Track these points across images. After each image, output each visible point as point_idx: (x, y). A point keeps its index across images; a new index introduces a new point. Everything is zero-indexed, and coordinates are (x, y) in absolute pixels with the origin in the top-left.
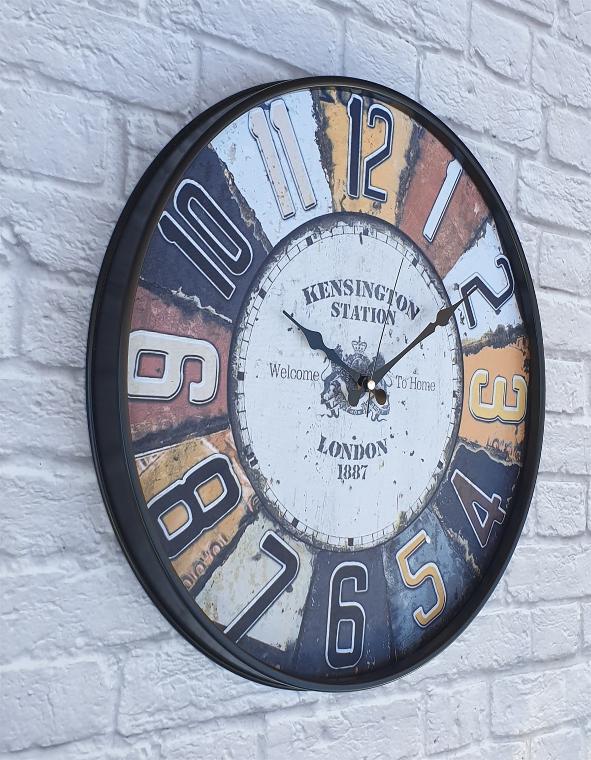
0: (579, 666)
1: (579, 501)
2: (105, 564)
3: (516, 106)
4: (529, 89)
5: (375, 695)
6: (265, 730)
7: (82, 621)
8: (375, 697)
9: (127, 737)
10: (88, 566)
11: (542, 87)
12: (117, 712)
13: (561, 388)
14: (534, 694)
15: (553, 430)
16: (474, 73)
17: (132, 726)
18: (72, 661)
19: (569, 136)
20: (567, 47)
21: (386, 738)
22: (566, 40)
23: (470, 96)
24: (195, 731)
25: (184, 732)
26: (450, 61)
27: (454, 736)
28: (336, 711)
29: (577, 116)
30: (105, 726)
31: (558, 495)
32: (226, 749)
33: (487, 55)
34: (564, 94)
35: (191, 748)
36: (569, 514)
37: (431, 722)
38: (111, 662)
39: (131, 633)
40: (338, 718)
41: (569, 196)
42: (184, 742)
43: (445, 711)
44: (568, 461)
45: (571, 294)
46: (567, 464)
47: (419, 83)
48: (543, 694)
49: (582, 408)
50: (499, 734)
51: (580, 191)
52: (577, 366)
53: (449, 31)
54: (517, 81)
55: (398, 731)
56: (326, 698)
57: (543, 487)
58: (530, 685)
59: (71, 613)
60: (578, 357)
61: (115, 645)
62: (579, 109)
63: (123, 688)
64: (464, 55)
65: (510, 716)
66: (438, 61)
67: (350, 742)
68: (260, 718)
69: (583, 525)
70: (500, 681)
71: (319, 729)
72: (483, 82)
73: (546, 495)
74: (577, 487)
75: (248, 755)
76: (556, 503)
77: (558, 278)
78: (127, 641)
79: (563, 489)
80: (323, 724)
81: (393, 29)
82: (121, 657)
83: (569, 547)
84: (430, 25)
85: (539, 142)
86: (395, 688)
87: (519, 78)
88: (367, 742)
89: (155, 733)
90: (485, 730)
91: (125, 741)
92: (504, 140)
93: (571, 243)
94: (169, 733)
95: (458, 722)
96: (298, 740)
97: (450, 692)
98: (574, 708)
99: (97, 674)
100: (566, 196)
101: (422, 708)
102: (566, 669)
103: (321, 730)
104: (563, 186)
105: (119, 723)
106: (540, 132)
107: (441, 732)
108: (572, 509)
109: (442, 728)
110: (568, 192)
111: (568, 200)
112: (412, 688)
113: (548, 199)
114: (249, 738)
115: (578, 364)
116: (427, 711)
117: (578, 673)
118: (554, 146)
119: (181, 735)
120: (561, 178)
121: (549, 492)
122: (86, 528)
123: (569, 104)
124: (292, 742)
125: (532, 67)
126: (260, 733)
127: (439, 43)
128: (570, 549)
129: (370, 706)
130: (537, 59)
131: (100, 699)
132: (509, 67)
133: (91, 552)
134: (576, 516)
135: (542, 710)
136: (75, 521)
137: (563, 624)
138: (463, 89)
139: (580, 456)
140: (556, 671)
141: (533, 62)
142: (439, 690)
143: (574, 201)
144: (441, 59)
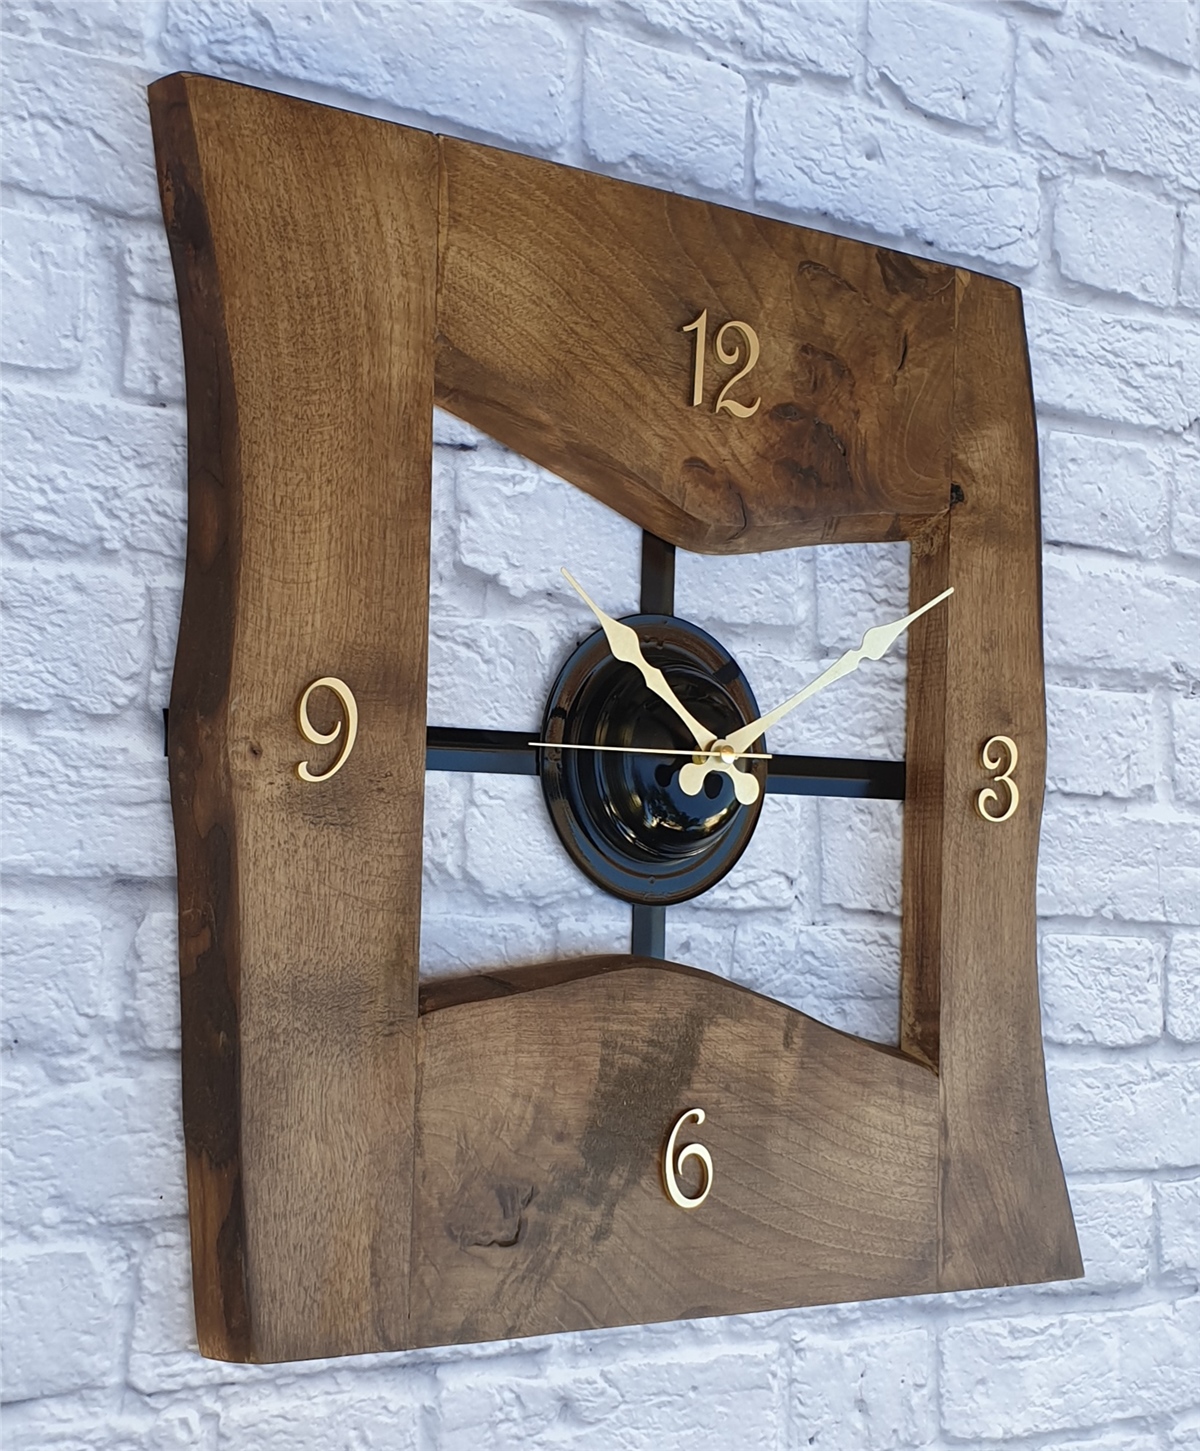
0: (1152, 1309)
1: (1146, 975)
2: (99, 1074)
3: (979, 181)
4: (1008, 144)
5: (676, 1342)
6: (436, 1397)
7: (55, 1177)
8: (676, 1346)
9: (150, 1395)
10: (63, 1077)
11: (1040, 138)
12: (128, 1350)
13: (1099, 747)
14: (1039, 1360)
15: (1080, 831)
16: (877, 119)
17: (159, 1375)
18: (33, 1249)
19: (1109, 234)
20: (1100, 53)
21: (699, 1428)
22: (1099, 40)
23: (872, 165)
24: (289, 1391)
25: (267, 1392)
26: (823, 98)
27: (854, 1434)
28: (589, 1370)
29: (1131, 193)
30: (104, 1374)
31: (1094, 962)
32: (355, 1429)
33: (909, 82)
34: (1099, 149)
35: (281, 1424)
36: (1122, 1001)
37: (801, 1402)
38: (114, 1255)
39: (154, 1203)
40: (595, 1382)
41: (1110, 357)
42: (266, 1411)
43: (833, 1382)
44: (1119, 893)
45: (1120, 554)
46: (1116, 901)
47: (752, 146)
48: (1061, 1360)
49: (1150, 787)
50: (959, 1435)
51: (1136, 344)
52: (1138, 700)
53: (818, 39)
54: (981, 130)
55: (726, 1415)
56: (566, 1343)
57: (1057, 946)
58: (1028, 1341)
59: (33, 1161)
60: (1141, 683)
61: (121, 1224)
62: (1134, 178)
63: (138, 1304)
64: (853, 86)
65: (983, 1401)
66: (794, 100)
67: (623, 1430)
68: (427, 1374)
69: (1154, 1024)
70: (961, 1329)
71: (553, 1402)
72: (899, 136)
73: (1065, 962)
74: (1139, 948)
75: (402, 1445)
76: (1090, 978)
77: (1087, 524)
78: (146, 1216)
79: (1106, 949)
80: (562, 1393)
81: (691, 43)
82: (135, 1246)
83: (1121, 1068)
84: (775, 29)
85: (1036, 249)
86: (719, 1332)
87: (984, 124)
88: (658, 1432)
89: (207, 1392)
90: (927, 1425)
91: (146, 1404)
92: (954, 249)
93: (1118, 452)
94: (236, 1393)
95: (861, 1405)
96: (508, 1420)
97: (844, 1345)
98: (1139, 1393)
99: (85, 1276)
100: (1103, 357)
101: (780, 1373)
102: (1119, 1314)
103: (558, 1405)
104: (1095, 337)
105: (132, 1369)
106: (1038, 230)
107: (825, 1422)
108: (1129, 991)
109: (826, 1417)
110: (1108, 348)
111: (1109, 365)
112: (758, 1334)
113: (1061, 365)
114: (404, 1411)
115: (1141, 696)
116: (792, 1381)
117: (1149, 1324)
118: (1072, 255)
119: (260, 1398)
120: (1091, 321)
121: (1072, 957)
122: (59, 1006)
123: (1110, 170)
124: (493, 1425)
125: (1014, 98)
126: (428, 1403)
127: (794, 64)
128: (1123, 1071)
129: (665, 1363)
130: (1028, 80)
131: (93, 1322)
132: (961, 102)
133: (69, 1052)
134: (1137, 1005)
135: (1059, 1392)
136: (35, 994)
137: (1107, 1223)
138: (855, 152)
139: (1148, 883)
140: (1093, 1317)
141: (1017, 89)
142: (820, 1340)
143: (1123, 367)
144: (802, 95)
